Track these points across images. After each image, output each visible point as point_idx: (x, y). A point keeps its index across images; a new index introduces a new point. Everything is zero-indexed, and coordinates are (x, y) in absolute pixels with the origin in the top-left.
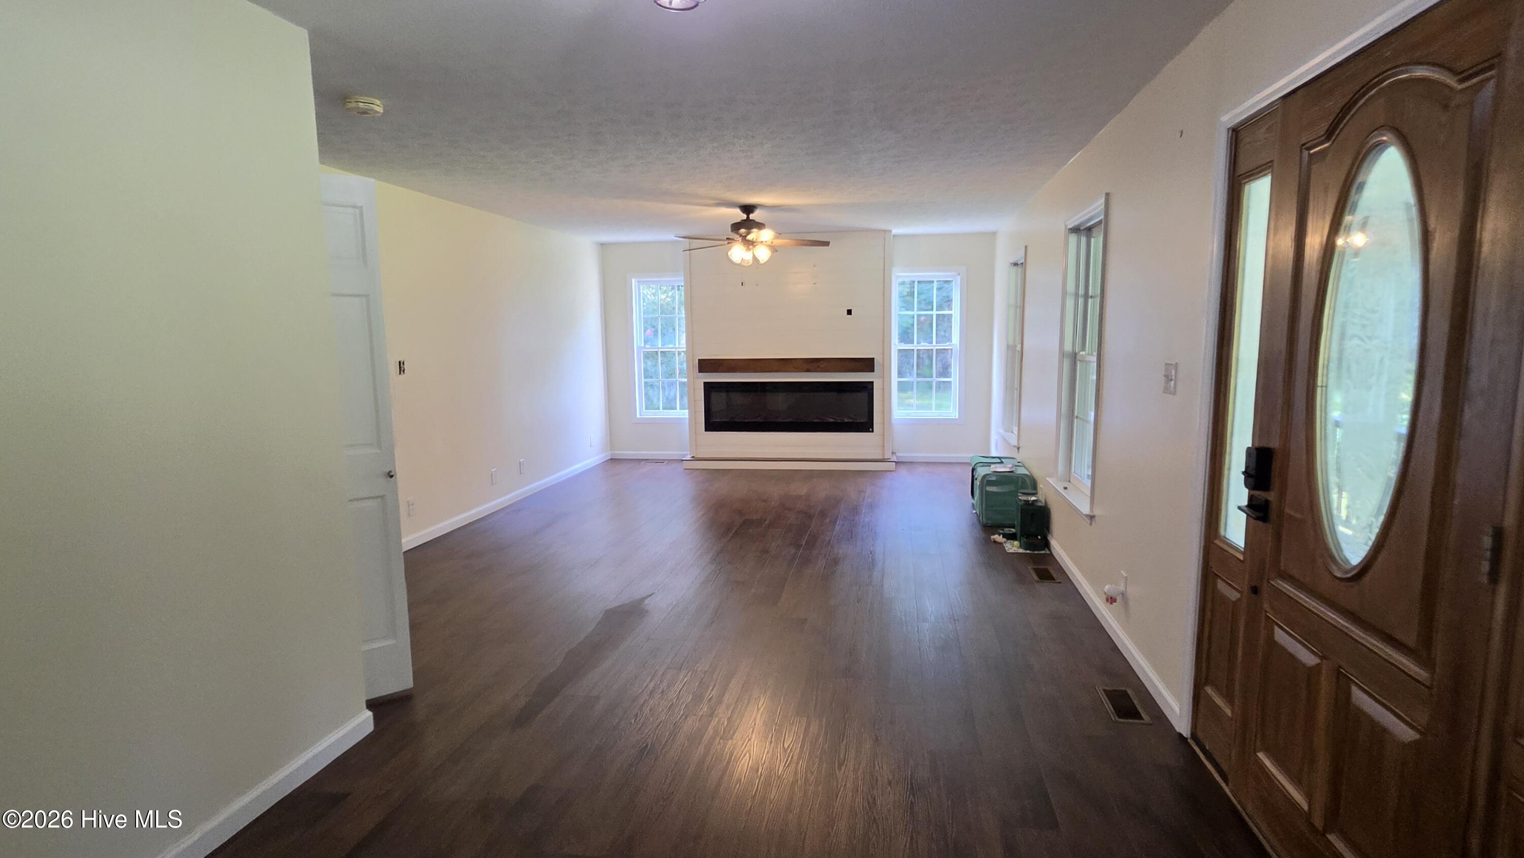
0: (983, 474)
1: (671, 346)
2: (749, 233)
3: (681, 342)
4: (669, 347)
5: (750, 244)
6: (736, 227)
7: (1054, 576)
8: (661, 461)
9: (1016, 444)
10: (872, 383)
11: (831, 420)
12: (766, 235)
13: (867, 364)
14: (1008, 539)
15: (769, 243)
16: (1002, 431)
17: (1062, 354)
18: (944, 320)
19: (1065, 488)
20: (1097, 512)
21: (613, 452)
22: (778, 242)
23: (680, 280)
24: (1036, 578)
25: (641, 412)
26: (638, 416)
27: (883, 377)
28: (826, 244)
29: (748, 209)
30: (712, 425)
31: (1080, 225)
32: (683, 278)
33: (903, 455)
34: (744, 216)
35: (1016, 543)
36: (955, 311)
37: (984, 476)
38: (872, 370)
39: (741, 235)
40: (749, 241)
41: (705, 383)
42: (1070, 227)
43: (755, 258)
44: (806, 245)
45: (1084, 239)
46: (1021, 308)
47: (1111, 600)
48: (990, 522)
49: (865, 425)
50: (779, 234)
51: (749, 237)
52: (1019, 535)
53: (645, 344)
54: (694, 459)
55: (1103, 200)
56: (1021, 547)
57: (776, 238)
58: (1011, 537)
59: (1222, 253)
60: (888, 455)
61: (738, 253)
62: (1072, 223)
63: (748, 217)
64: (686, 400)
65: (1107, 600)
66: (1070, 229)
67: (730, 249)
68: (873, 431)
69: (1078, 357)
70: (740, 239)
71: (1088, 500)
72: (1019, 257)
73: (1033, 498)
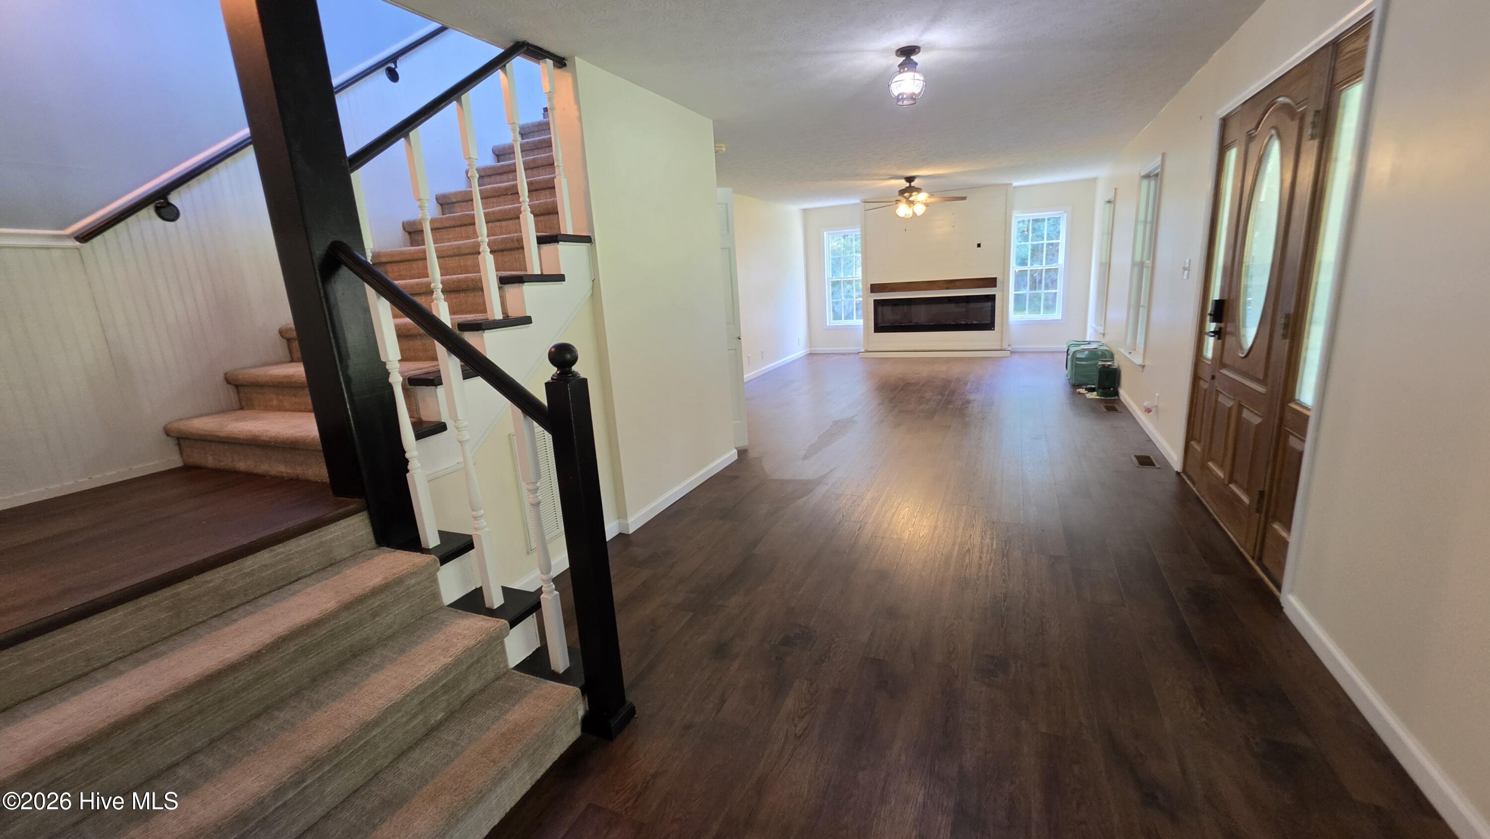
0: (1074, 350)
1: (849, 276)
2: (911, 196)
3: (858, 274)
4: (849, 277)
5: (911, 203)
6: (902, 192)
7: (1118, 409)
8: (844, 354)
9: (1102, 332)
10: (995, 295)
11: (963, 323)
12: (922, 197)
13: (991, 282)
14: (1089, 392)
15: (924, 201)
16: (1094, 325)
17: (1134, 264)
18: (1053, 249)
19: (1130, 353)
20: (1147, 363)
21: (811, 349)
22: (930, 200)
23: (857, 231)
24: (1105, 410)
25: (830, 322)
26: (828, 324)
27: (1003, 291)
28: (964, 198)
29: (910, 179)
30: (879, 328)
31: (1150, 173)
32: (859, 229)
33: (1015, 347)
34: (908, 185)
35: (1095, 393)
36: (1062, 241)
37: (1075, 352)
38: (995, 286)
39: (905, 197)
40: (911, 201)
41: (875, 300)
42: (1142, 175)
43: (914, 214)
44: (947, 201)
45: (1153, 183)
46: (1111, 234)
47: (1148, 411)
48: (1077, 383)
49: (989, 326)
50: (931, 195)
51: (911, 199)
52: (1096, 389)
53: (832, 276)
54: (867, 351)
55: (1160, 158)
56: (1098, 395)
57: (929, 197)
58: (1091, 390)
59: (1213, 192)
60: (1005, 346)
61: (903, 210)
62: (1143, 173)
63: (910, 185)
64: (860, 312)
65: (1146, 411)
66: (1143, 176)
67: (896, 208)
68: (994, 330)
69: (1145, 265)
70: (905, 200)
71: (1142, 357)
72: (1110, 196)
73: (1109, 363)
